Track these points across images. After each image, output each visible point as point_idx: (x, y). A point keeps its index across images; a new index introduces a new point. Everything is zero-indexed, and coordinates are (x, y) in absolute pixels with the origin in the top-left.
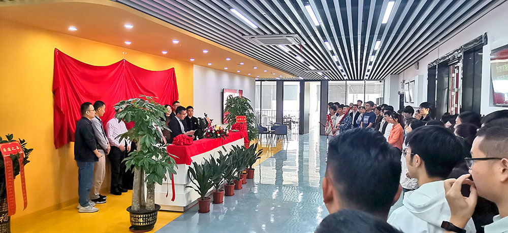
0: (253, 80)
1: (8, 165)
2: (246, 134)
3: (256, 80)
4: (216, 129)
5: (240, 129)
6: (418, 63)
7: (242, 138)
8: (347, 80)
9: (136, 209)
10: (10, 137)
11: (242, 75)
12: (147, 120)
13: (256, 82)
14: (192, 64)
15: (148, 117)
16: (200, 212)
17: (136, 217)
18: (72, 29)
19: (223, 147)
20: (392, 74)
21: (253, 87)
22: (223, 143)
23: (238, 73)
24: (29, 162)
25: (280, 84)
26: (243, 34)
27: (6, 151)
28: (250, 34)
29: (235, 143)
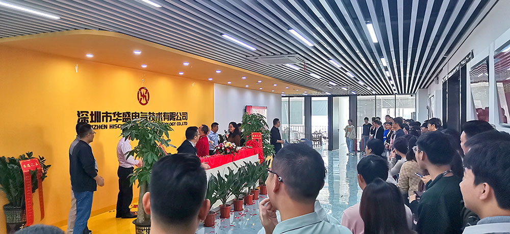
0: (279, 97)
1: (27, 180)
2: (260, 151)
3: (282, 97)
4: (226, 146)
5: (253, 146)
6: (438, 78)
7: (255, 154)
8: (376, 94)
9: (140, 222)
10: (30, 155)
11: (267, 92)
14: (212, 83)
17: (140, 229)
18: (90, 56)
19: (234, 163)
21: (279, 103)
22: (234, 159)
23: (261, 91)
24: (46, 176)
25: (308, 99)
26: (247, 56)
27: (26, 167)
28: (253, 56)
29: (247, 160)
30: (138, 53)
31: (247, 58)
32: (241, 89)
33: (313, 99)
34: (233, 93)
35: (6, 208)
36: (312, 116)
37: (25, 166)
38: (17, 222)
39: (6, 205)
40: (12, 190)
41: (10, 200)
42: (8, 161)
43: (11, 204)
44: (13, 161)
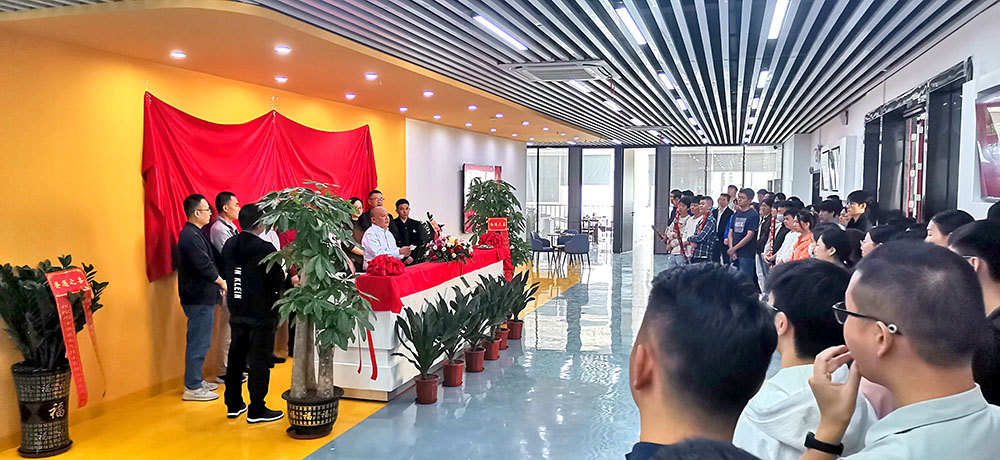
0: (522, 146)
1: (64, 311)
2: (506, 253)
3: (528, 147)
4: (449, 245)
5: (494, 245)
6: (847, 113)
7: (498, 260)
8: (708, 144)
9: (298, 395)
10: (66, 261)
11: (501, 138)
12: (318, 229)
13: (529, 150)
14: (403, 117)
15: (320, 223)
16: (419, 401)
17: (299, 411)
19: (462, 278)
20: (797, 132)
21: (522, 159)
22: (461, 270)
23: (492, 134)
24: (101, 306)
25: (575, 153)
26: (500, 62)
27: (59, 286)
28: (513, 61)
29: (486, 271)
30: (283, 50)
31: (500, 66)
32: (456, 130)
33: (585, 152)
34: (441, 138)
35: (19, 371)
36: (583, 186)
37: (57, 285)
38: (43, 400)
39: (18, 364)
40: (31, 333)
41: (25, 356)
42: (16, 274)
43: (27, 363)
44: (27, 273)
